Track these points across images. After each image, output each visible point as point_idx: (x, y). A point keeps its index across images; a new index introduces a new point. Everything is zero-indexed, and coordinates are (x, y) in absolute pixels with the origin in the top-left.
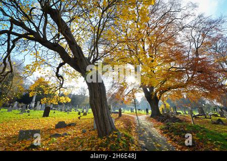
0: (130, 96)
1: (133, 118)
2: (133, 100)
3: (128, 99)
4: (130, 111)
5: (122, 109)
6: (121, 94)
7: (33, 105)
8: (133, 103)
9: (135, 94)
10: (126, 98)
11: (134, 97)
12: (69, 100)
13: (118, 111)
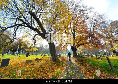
0: (64, 48)
1: (66, 57)
2: (66, 50)
3: (64, 49)
4: (64, 55)
5: (61, 54)
6: (60, 47)
7: (17, 52)
8: (66, 51)
9: (67, 47)
10: (63, 49)
11: (66, 48)
12: (38, 50)
13: (59, 55)
